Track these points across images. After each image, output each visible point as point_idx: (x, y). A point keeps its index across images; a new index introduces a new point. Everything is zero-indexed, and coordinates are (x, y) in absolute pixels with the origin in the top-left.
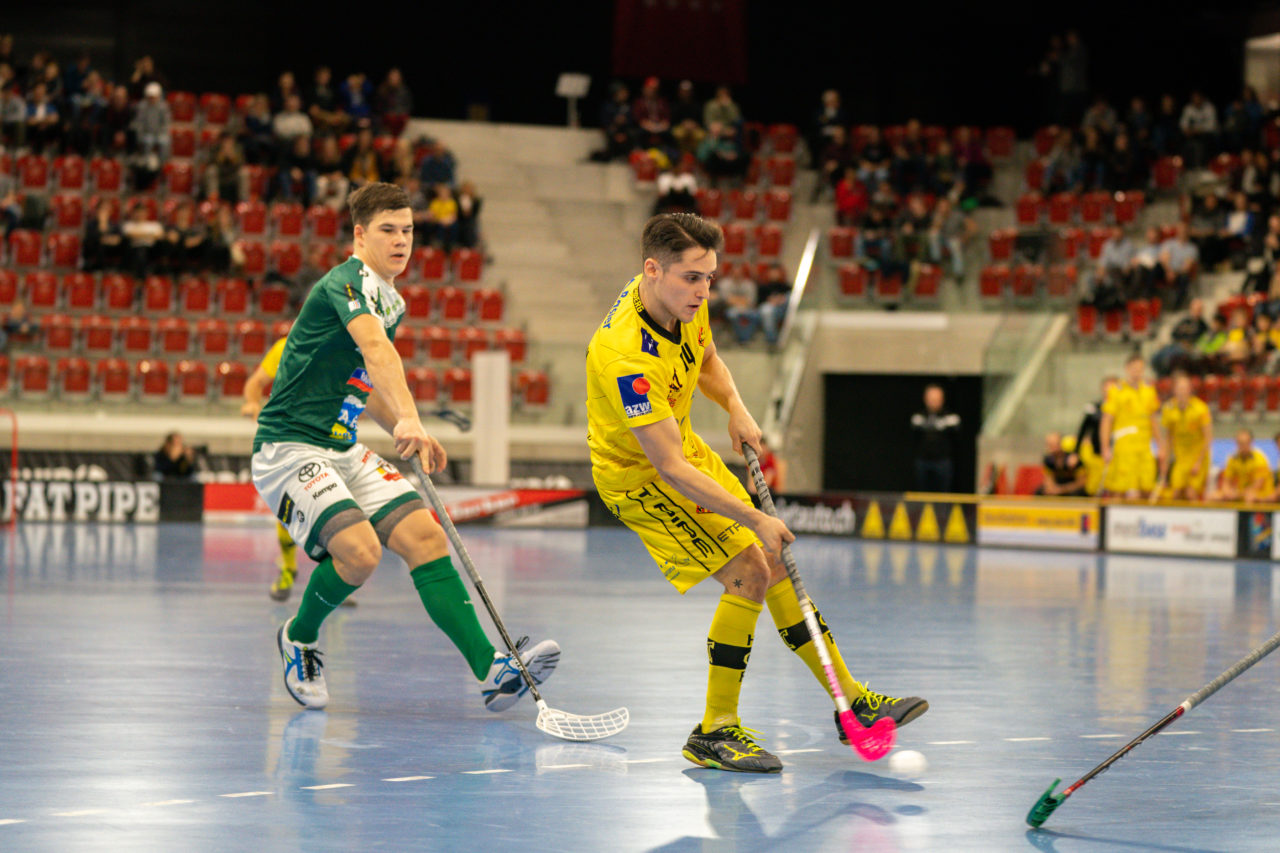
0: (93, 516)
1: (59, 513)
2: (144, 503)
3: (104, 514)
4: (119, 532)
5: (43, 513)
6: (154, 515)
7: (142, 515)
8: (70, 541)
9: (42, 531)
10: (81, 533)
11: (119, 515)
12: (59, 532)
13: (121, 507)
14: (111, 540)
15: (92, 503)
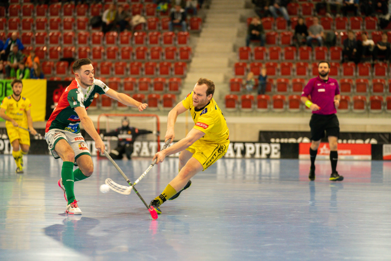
0: (253, 155)
1: (239, 155)
2: (274, 151)
3: (257, 155)
4: (264, 162)
5: (232, 155)
6: (278, 156)
7: (273, 156)
8: (244, 165)
9: (232, 161)
10: (248, 163)
11: (264, 156)
12: (239, 162)
13: (264, 152)
14: (260, 165)
15: (252, 151)
